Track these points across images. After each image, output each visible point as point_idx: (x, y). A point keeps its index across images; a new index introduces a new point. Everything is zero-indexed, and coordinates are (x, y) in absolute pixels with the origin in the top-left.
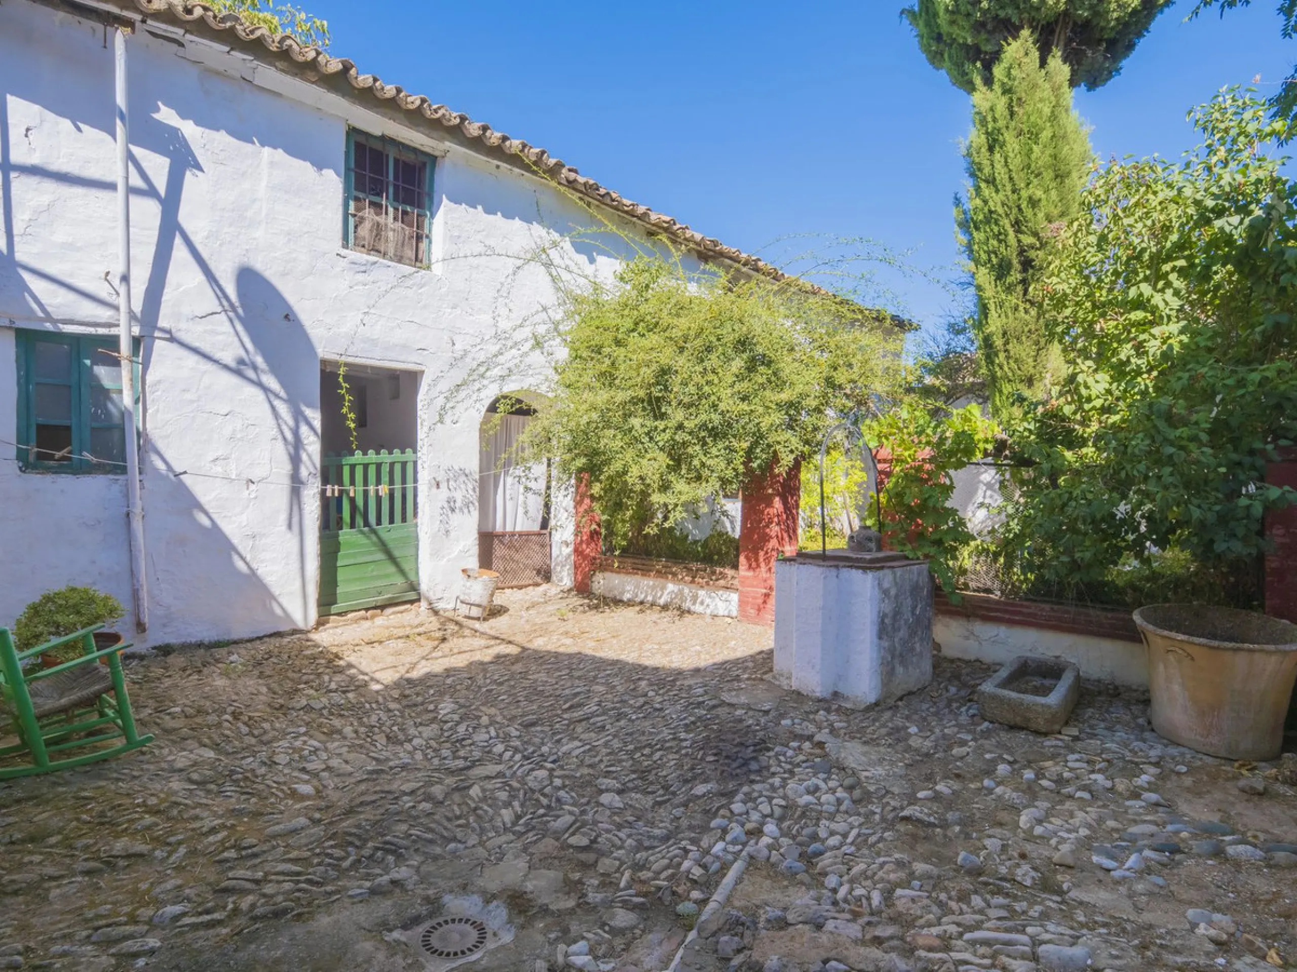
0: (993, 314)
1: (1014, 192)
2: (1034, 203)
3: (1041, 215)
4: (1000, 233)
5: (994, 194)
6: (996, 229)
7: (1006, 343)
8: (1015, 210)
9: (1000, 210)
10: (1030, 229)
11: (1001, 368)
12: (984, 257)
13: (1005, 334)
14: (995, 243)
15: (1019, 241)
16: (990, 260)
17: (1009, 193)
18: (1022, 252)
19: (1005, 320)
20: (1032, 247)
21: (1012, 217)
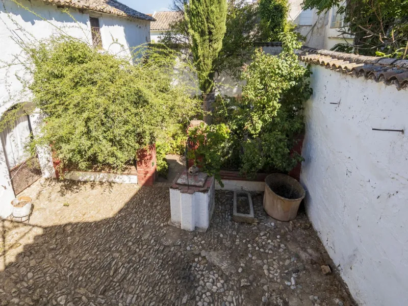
0: (200, 48)
1: (206, 7)
2: (212, 12)
3: (215, 18)
4: (202, 21)
5: (200, 6)
6: (200, 19)
7: (204, 59)
8: (206, 13)
9: (202, 12)
10: (211, 22)
11: (202, 66)
12: (196, 28)
13: (203, 55)
14: (200, 24)
15: (208, 25)
16: (198, 29)
17: (205, 7)
18: (209, 28)
19: (203, 51)
20: (212, 28)
21: (206, 16)
